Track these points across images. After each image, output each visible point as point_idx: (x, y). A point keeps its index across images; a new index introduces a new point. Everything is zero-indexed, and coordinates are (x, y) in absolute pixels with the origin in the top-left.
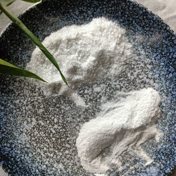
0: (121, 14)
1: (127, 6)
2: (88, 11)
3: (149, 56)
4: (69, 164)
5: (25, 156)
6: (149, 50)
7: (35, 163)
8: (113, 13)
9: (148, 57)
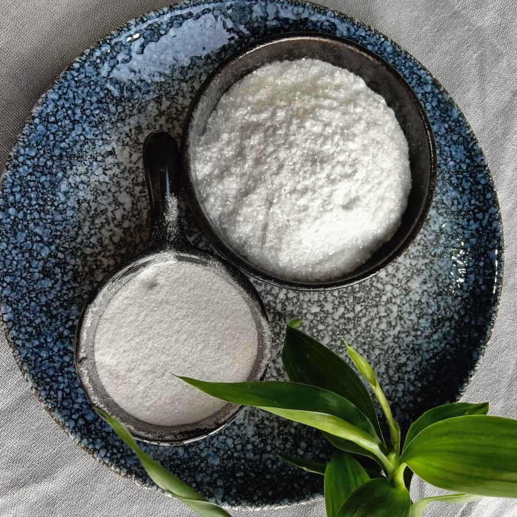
0: (46, 175)
1: (27, 161)
2: (41, 255)
3: (140, 107)
4: (408, 265)
5: (406, 372)
6: (127, 107)
7: (420, 344)
8: (42, 194)
9: (143, 109)
